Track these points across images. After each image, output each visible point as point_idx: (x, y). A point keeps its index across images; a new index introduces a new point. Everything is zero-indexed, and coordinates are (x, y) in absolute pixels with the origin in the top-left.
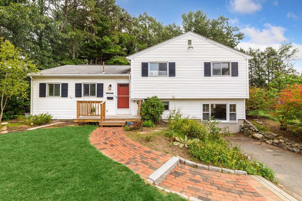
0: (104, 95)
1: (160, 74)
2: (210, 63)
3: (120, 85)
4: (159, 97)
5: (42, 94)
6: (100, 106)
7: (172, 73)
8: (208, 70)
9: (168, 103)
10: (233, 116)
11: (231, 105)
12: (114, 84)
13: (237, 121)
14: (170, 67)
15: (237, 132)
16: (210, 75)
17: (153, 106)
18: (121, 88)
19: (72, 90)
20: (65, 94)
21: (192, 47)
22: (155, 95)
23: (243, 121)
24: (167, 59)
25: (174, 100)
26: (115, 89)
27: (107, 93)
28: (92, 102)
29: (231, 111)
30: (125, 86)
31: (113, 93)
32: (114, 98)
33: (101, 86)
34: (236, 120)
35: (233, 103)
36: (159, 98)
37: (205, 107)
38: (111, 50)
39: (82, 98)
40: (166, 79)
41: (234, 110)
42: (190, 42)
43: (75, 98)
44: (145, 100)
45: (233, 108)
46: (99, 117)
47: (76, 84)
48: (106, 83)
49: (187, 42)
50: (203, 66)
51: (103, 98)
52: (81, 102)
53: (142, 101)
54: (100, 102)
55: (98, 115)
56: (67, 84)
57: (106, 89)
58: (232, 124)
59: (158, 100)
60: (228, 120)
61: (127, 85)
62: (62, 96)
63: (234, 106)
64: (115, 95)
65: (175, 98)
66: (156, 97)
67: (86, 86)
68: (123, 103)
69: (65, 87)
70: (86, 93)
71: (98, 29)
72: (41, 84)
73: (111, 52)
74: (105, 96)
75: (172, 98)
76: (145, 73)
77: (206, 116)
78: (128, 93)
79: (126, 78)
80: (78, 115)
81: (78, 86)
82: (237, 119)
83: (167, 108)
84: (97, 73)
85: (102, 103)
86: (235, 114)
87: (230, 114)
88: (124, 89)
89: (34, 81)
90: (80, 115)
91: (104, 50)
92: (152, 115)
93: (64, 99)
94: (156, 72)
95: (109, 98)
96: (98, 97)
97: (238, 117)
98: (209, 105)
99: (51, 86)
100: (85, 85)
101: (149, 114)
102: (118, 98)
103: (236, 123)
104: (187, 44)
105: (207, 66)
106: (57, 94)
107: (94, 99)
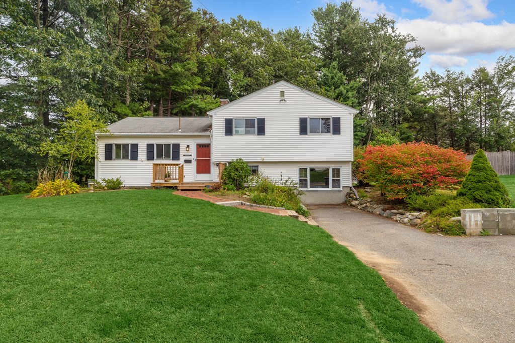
0: (180, 157)
1: (247, 133)
2: (306, 119)
3: (199, 146)
4: (245, 159)
5: (108, 157)
6: (177, 168)
7: (261, 131)
8: (304, 127)
9: (257, 166)
10: (337, 183)
11: (334, 170)
12: (193, 144)
13: (341, 189)
14: (258, 124)
15: (341, 202)
16: (306, 134)
17: (237, 170)
18: (202, 149)
19: (142, 152)
20: (135, 157)
21: (285, 100)
22: (240, 157)
23: (349, 188)
24: (256, 114)
25: (263, 163)
26: (193, 151)
27: (184, 155)
28: (166, 165)
29: (334, 176)
30: (205, 147)
31: (191, 155)
32: (193, 161)
33: (177, 147)
34: (340, 187)
35: (336, 166)
36: (245, 161)
37: (303, 171)
38: (186, 87)
39: (155, 161)
40: (254, 138)
41: (338, 175)
42: (282, 93)
43: (147, 161)
44: (230, 163)
45: (337, 172)
46: (178, 181)
47: (148, 145)
48: (183, 143)
49: (280, 94)
50: (298, 122)
51: (180, 161)
52: (157, 165)
53: (225, 164)
54: (177, 165)
55: (176, 179)
56: (137, 145)
57: (183, 150)
58: (335, 192)
59: (243, 163)
60: (330, 189)
61: (208, 146)
62: (131, 159)
63: (338, 170)
64: (194, 157)
65: (265, 160)
66: (240, 159)
67: (160, 147)
68: (204, 166)
69: (135, 147)
70: (160, 156)
71: (166, 55)
72: (107, 145)
73: (185, 89)
74: (182, 158)
75: (261, 161)
76: (229, 131)
77: (303, 183)
78: (208, 154)
79: (207, 137)
80: (155, 179)
81: (150, 147)
82: (342, 185)
83: (255, 172)
84: (172, 130)
85: (180, 166)
86: (339, 181)
87: (333, 180)
88: (204, 150)
89: (99, 142)
90: (156, 179)
91: (175, 87)
92: (235, 179)
93: (134, 162)
94: (242, 130)
95: (186, 161)
96: (173, 159)
97: (343, 184)
98: (307, 169)
99: (118, 146)
100: (158, 145)
101: (231, 178)
102: (198, 161)
103: (340, 192)
104: (280, 96)
105: (303, 122)
106: (126, 157)
107: (169, 161)
